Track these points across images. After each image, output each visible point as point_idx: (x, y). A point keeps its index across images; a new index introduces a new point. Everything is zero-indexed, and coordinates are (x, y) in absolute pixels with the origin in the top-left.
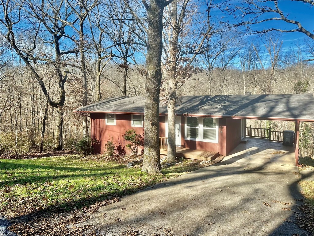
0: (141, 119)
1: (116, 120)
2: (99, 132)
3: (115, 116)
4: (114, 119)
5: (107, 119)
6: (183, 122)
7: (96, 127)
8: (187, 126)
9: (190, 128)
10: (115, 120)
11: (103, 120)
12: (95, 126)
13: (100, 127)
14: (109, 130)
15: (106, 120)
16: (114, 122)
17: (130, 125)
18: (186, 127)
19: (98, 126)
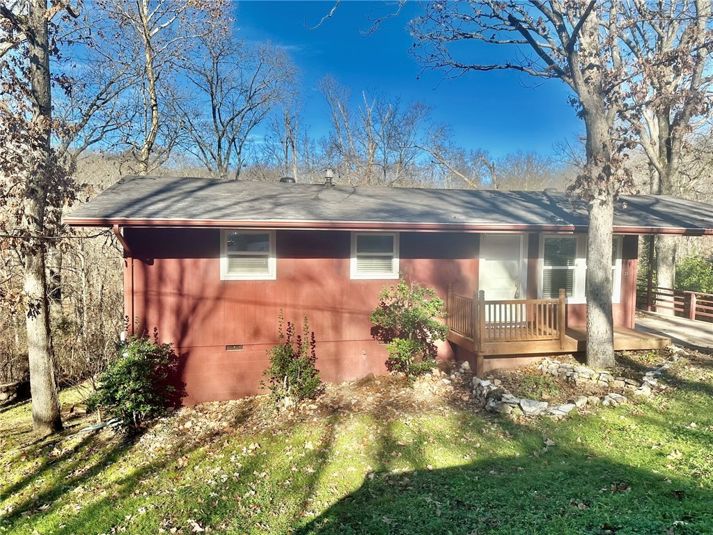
0: (392, 251)
1: (277, 258)
2: (178, 312)
3: (272, 243)
4: (266, 257)
5: (231, 256)
6: (533, 255)
7: (159, 294)
8: (545, 265)
9: (553, 271)
10: (272, 261)
11: (203, 261)
12: (153, 288)
13: (186, 290)
14: (231, 300)
15: (224, 261)
16: (266, 266)
17: (341, 274)
18: (543, 268)
19: (169, 289)
